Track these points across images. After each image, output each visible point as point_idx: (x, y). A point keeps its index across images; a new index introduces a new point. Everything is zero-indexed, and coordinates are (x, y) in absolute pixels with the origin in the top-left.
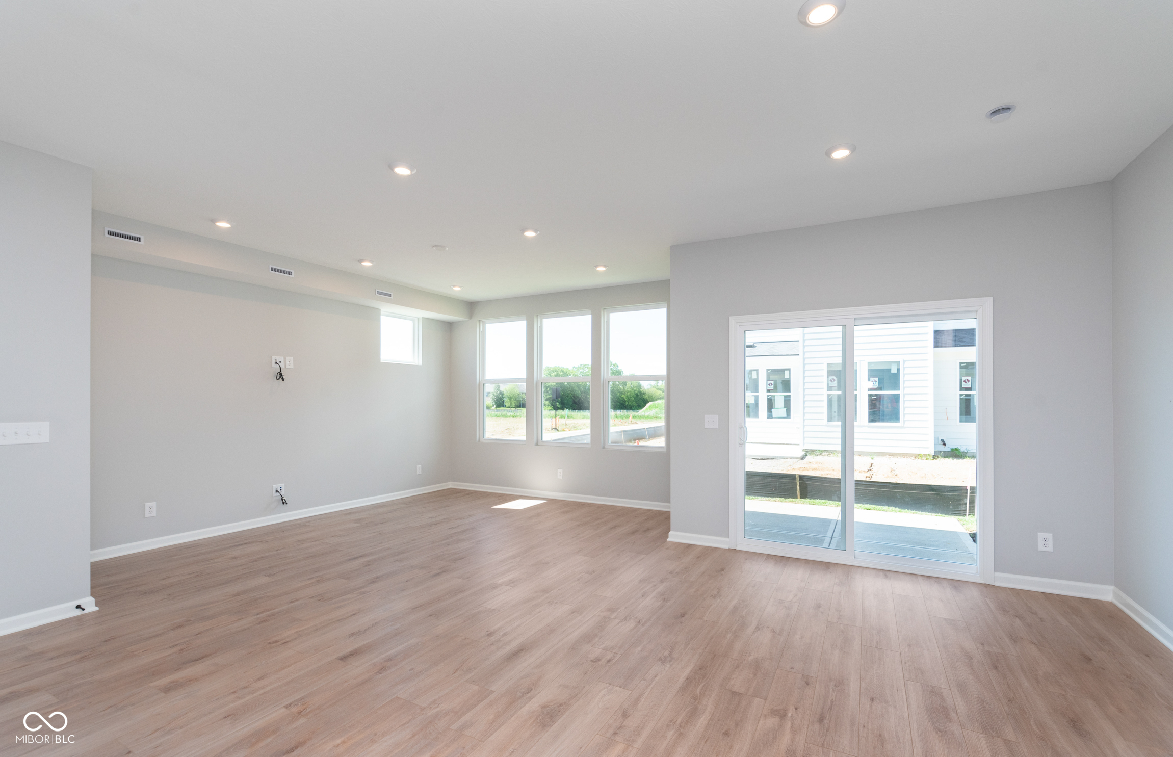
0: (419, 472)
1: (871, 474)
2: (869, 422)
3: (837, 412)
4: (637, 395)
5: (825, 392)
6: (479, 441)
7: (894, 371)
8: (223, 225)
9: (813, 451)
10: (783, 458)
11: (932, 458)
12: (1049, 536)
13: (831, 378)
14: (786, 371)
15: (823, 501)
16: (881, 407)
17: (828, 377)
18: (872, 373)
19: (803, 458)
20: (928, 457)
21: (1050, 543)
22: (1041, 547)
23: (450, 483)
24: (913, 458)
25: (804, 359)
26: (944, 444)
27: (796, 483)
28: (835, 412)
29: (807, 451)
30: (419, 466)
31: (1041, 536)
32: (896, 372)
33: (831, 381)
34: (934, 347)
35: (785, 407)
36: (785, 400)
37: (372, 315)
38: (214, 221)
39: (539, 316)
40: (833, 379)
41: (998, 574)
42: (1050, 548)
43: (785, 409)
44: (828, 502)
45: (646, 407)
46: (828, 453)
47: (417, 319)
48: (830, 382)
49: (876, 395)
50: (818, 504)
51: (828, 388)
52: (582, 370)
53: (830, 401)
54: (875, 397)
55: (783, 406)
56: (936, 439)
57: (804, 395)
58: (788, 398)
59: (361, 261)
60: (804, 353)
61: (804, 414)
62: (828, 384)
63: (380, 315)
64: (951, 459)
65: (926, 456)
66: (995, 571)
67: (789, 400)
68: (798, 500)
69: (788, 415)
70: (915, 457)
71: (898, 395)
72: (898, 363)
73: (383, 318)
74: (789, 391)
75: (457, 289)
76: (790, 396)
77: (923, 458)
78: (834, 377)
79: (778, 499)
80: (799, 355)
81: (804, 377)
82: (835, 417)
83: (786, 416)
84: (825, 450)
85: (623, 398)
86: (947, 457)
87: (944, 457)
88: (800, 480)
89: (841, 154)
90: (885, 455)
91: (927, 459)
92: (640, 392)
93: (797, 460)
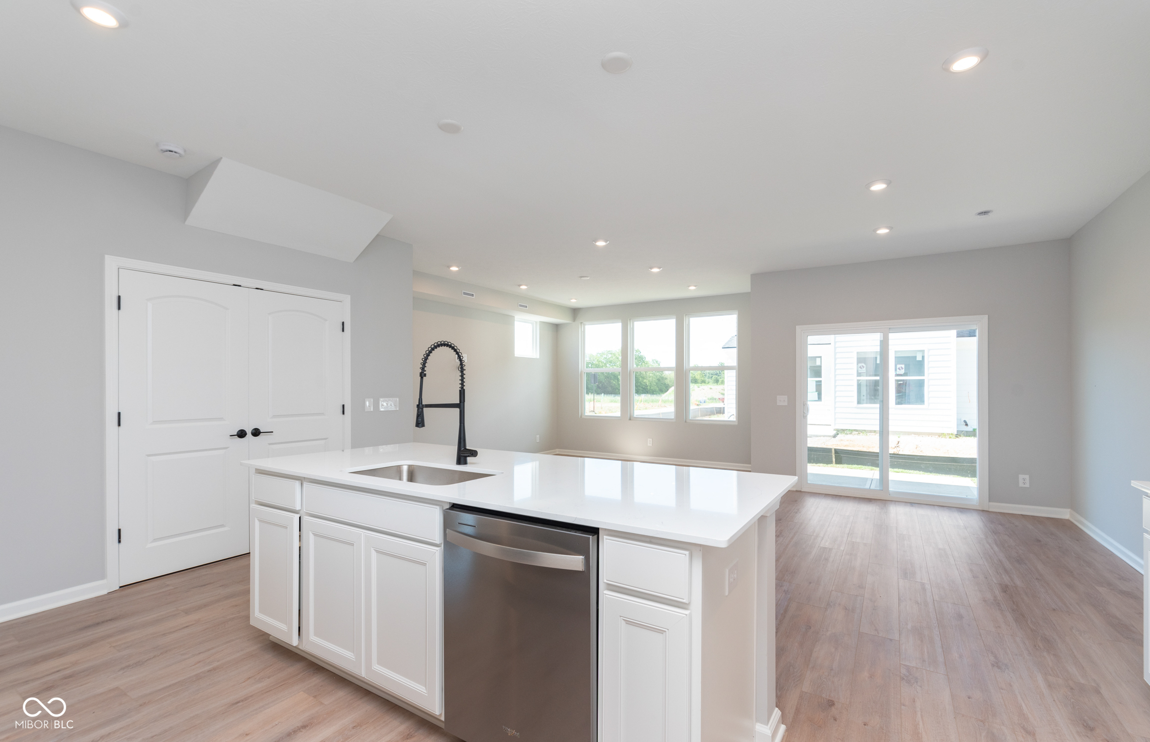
0: (538, 441)
1: (898, 450)
2: (896, 404)
3: (865, 396)
4: (659, 380)
5: (855, 378)
6: (581, 417)
7: (919, 358)
8: (454, 269)
9: (843, 430)
10: (817, 436)
11: (954, 437)
12: (1027, 477)
13: (860, 365)
14: (817, 359)
15: (859, 466)
16: (907, 391)
17: (857, 364)
18: (899, 360)
19: (835, 436)
20: (951, 436)
21: (1027, 481)
22: (1021, 485)
23: (557, 450)
24: (937, 437)
25: (835, 348)
26: (967, 425)
27: (832, 455)
28: (864, 396)
29: (838, 431)
30: (538, 436)
31: (1021, 477)
32: (921, 359)
33: (860, 367)
34: (957, 337)
35: (816, 391)
36: (816, 385)
37: (508, 321)
38: (449, 267)
39: (631, 320)
40: (863, 366)
41: (991, 503)
42: (1027, 485)
43: (817, 393)
44: (864, 467)
45: (669, 391)
46: (857, 433)
47: (535, 323)
48: (860, 369)
49: (903, 380)
50: (855, 468)
51: (857, 374)
52: (605, 356)
53: (859, 386)
54: (902, 382)
55: (815, 390)
56: (958, 420)
57: (835, 381)
58: (820, 383)
59: (520, 285)
60: (835, 343)
61: (835, 397)
62: (858, 371)
63: (514, 321)
64: (973, 437)
65: (950, 435)
66: (989, 501)
67: (820, 385)
68: (834, 465)
69: (820, 398)
70: (939, 436)
71: (923, 381)
72: (923, 351)
73: (516, 323)
74: (820, 376)
75: (573, 301)
76: (821, 381)
77: (947, 437)
78: (863, 365)
79: (822, 464)
80: (830, 344)
81: (835, 364)
82: (863, 400)
83: (817, 399)
84: (855, 430)
85: (644, 382)
86: (969, 436)
87: (967, 436)
88: (835, 453)
89: (883, 231)
90: (911, 434)
91: (950, 438)
92: (663, 378)
93: (830, 438)
